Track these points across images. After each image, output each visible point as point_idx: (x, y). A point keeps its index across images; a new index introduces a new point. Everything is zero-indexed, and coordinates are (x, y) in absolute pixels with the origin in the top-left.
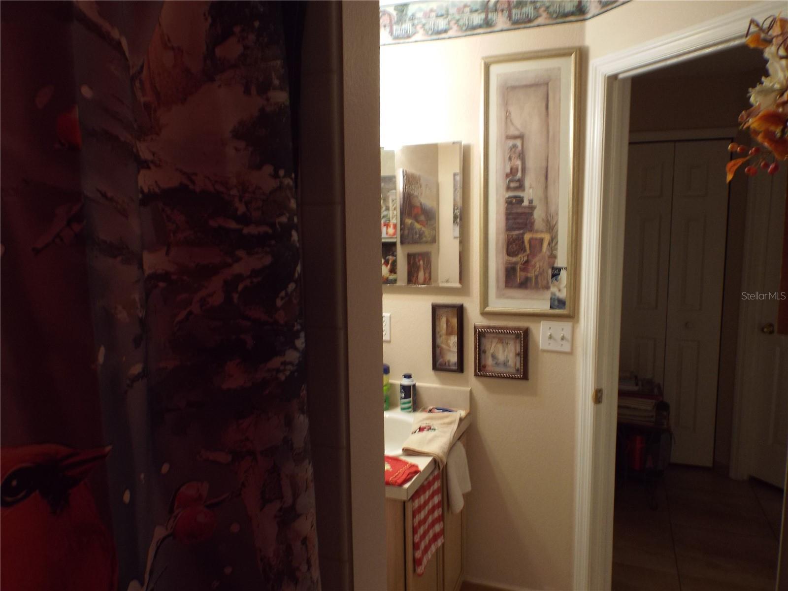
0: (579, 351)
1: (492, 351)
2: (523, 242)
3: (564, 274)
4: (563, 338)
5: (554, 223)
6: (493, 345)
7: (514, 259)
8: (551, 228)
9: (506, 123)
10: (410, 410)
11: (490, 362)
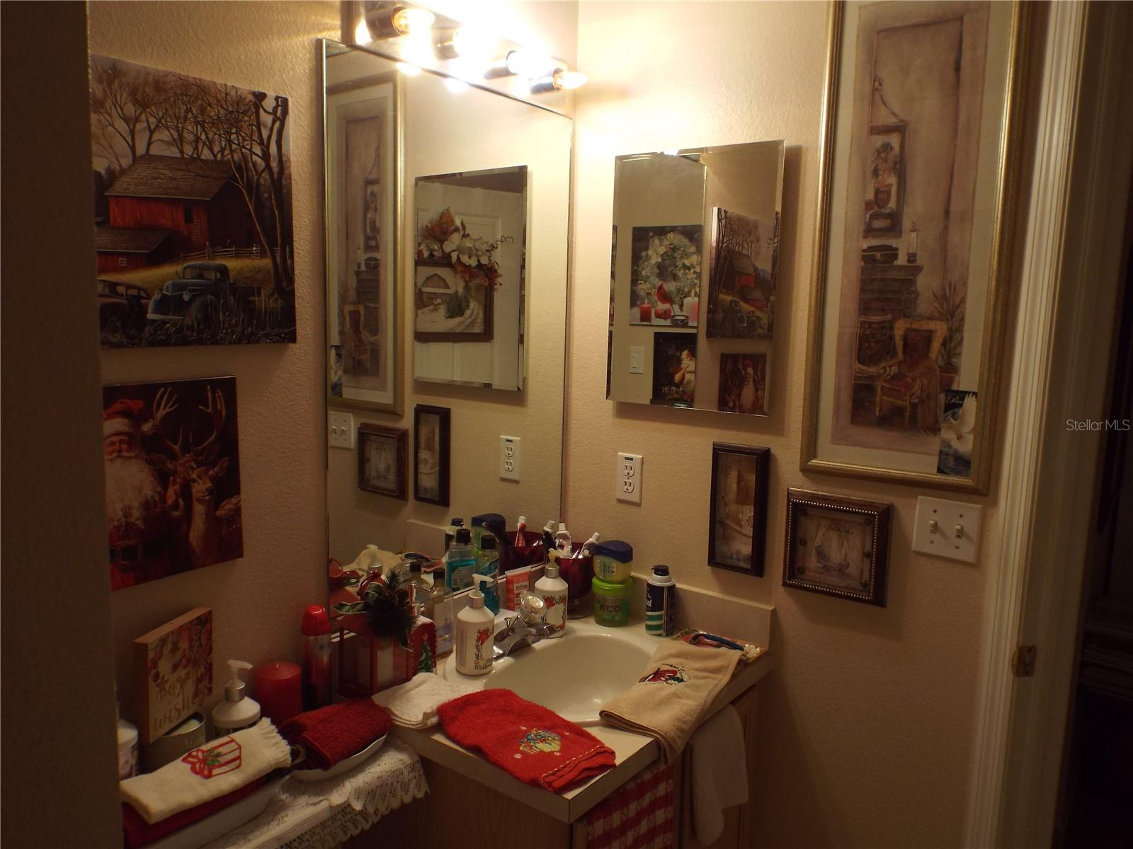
0: (992, 564)
1: (818, 542)
2: (892, 338)
3: (970, 404)
4: (960, 534)
5: (958, 301)
6: (822, 531)
7: (872, 370)
8: (952, 311)
9: (872, 103)
10: (661, 632)
11: (813, 563)
